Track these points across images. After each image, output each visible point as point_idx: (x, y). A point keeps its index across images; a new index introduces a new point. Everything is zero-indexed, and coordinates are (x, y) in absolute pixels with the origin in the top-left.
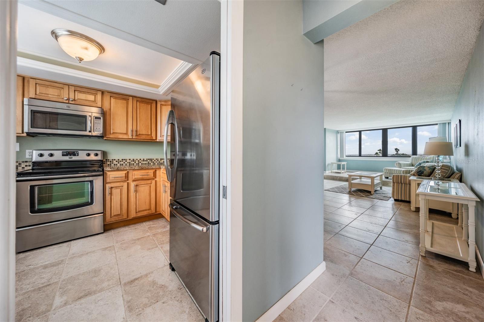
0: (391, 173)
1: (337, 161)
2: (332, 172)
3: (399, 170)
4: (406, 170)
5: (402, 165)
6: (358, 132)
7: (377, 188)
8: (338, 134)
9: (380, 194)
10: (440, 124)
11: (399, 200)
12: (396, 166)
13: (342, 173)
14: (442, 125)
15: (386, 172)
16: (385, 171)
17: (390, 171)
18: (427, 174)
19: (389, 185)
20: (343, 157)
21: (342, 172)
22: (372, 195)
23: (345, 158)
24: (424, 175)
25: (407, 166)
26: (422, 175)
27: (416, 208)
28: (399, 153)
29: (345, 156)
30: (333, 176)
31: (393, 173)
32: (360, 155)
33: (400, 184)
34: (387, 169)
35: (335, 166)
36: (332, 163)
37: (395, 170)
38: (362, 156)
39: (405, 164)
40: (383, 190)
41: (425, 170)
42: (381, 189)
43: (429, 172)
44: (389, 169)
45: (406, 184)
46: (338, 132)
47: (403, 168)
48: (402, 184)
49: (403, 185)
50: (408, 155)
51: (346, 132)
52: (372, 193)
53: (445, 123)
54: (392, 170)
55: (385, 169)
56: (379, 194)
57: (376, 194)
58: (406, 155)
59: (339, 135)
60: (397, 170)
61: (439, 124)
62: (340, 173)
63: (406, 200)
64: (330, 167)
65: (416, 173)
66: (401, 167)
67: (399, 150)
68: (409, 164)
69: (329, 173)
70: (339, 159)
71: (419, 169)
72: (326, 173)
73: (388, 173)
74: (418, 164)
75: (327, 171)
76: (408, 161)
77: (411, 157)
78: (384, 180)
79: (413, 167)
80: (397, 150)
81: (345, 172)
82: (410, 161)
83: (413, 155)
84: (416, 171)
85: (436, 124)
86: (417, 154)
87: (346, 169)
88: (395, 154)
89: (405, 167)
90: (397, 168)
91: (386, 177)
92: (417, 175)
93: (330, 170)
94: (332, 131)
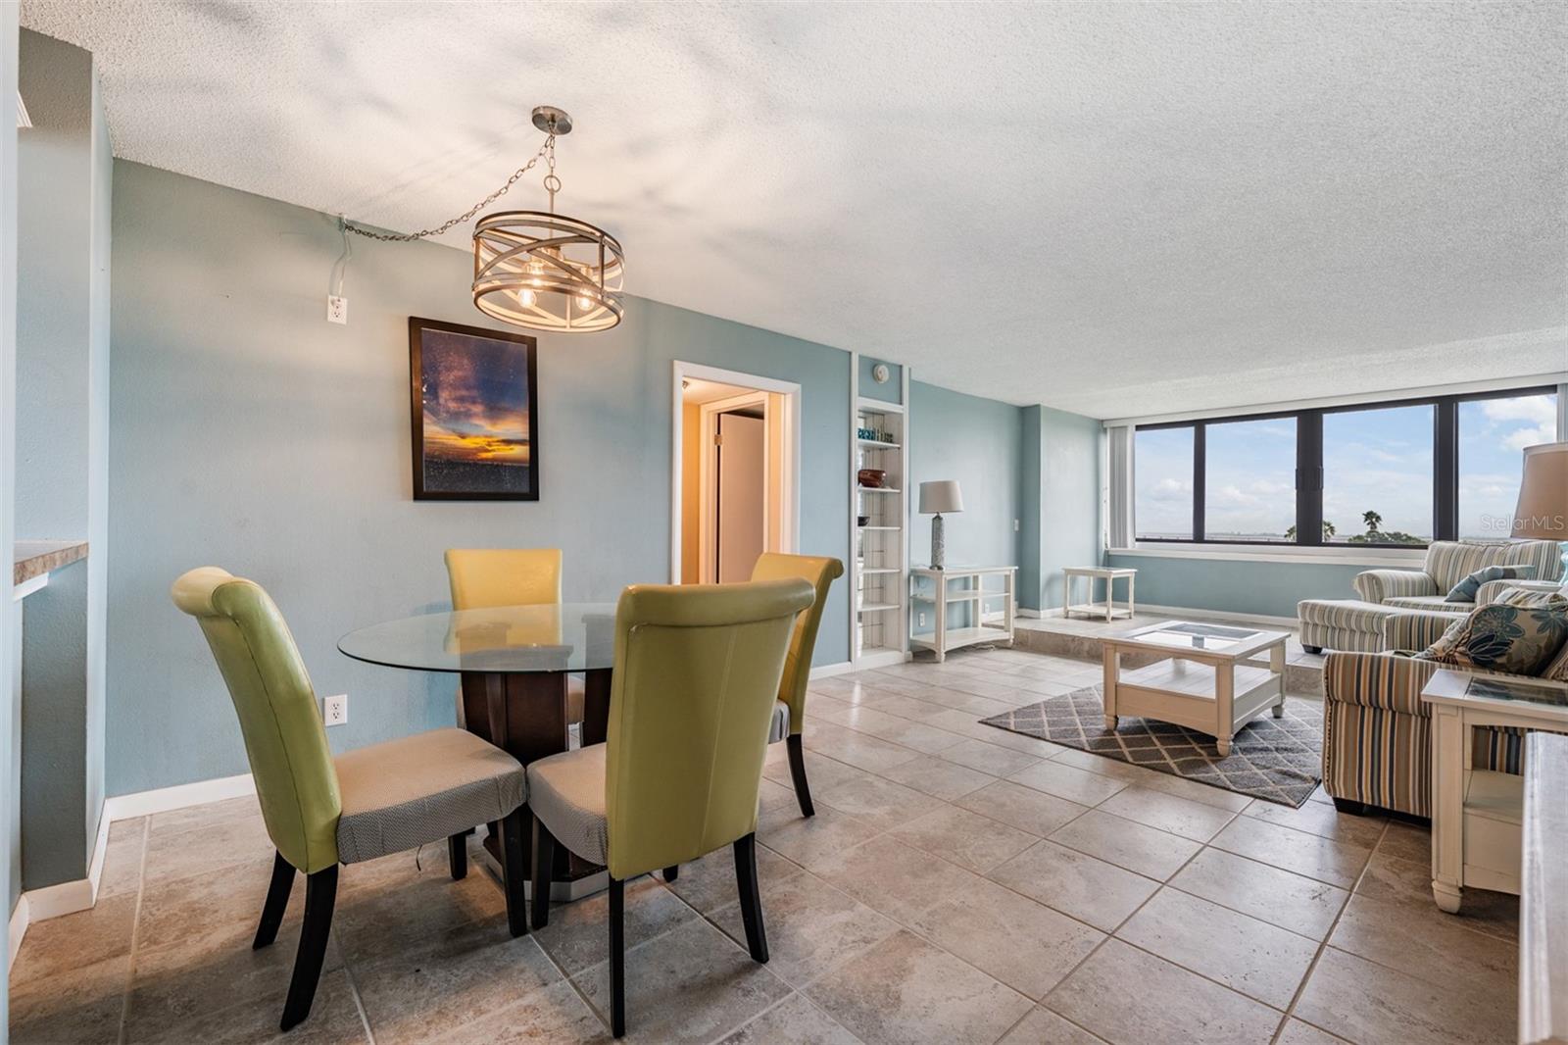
0: (1334, 628)
1: (1098, 564)
2: (1071, 614)
3: (1372, 616)
4: (1403, 618)
5: (1387, 591)
6: (1191, 430)
7: (1261, 710)
8: (1102, 437)
9: (1266, 750)
11: (1361, 804)
12: (1359, 591)
13: (1113, 619)
15: (1308, 620)
16: (1304, 619)
17: (1329, 618)
18: (1529, 657)
20: (1125, 546)
21: (1114, 612)
22: (1216, 757)
23: (1132, 547)
24: (1509, 660)
25: (1410, 594)
26: (1499, 660)
27: (1463, 889)
28: (1381, 529)
29: (1130, 539)
30: (1062, 635)
31: (1344, 625)
32: (1199, 537)
33: (1369, 714)
34: (1314, 606)
35: (1086, 586)
36: (1073, 574)
37: (1350, 612)
38: (1206, 539)
39: (1399, 584)
40: (1286, 722)
41: (1517, 631)
42: (1277, 717)
43: (1542, 645)
44: (1323, 608)
45: (1400, 712)
46: (1100, 426)
47: (1389, 603)
48: (1378, 710)
49: (1387, 717)
50: (1415, 539)
51: (1139, 428)
52: (1222, 746)
54: (1339, 611)
55: (1305, 606)
56: (1261, 750)
57: (1245, 751)
58: (1410, 538)
59: (1106, 442)
60: (1360, 614)
61: (1562, 385)
62: (1101, 618)
63: (1404, 810)
64: (1058, 589)
65: (1461, 649)
66: (1381, 600)
67: (1382, 517)
68: (1423, 583)
69: (1054, 617)
70: (1107, 552)
71: (1480, 626)
72: (1039, 618)
73: (1317, 625)
74: (1464, 584)
75: (1042, 612)
76: (1418, 567)
77: (1430, 548)
78: (1300, 661)
79: (1440, 601)
80: (1372, 517)
81: (1127, 616)
82: (1425, 570)
83: (1439, 539)
84: (1463, 639)
85: (1553, 389)
86: (1460, 535)
87: (1135, 602)
88: (1364, 534)
89: (1402, 596)
90: (1360, 600)
91: (1311, 644)
92: (1466, 660)
93: (1058, 607)
94: (1071, 421)
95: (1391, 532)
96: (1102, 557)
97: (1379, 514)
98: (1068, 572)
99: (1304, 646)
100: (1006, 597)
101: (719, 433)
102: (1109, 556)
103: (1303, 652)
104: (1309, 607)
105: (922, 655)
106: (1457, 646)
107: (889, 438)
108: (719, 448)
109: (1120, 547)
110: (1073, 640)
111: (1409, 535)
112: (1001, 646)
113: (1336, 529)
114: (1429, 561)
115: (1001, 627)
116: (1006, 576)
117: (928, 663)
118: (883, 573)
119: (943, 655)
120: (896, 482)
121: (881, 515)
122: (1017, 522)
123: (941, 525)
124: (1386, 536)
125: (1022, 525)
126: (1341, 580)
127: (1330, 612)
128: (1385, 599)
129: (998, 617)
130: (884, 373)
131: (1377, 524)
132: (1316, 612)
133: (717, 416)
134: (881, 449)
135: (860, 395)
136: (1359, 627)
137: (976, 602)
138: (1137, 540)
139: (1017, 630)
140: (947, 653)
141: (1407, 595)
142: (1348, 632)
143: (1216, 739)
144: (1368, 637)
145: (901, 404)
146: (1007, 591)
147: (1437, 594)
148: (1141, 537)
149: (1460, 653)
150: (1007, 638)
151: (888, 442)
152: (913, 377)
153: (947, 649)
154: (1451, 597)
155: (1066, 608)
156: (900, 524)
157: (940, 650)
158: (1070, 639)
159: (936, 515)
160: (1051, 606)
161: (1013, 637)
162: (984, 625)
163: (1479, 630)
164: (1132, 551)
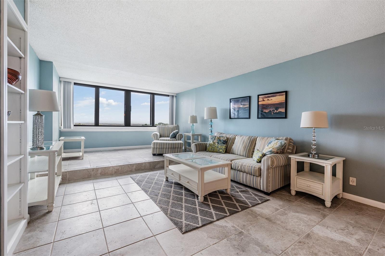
8: (60, 84)
15: (155, 147)
20: (70, 128)
23: (73, 128)
29: (72, 126)
32: (97, 124)
38: (99, 125)
46: (59, 80)
51: (75, 84)
53: (174, 96)
54: (164, 143)
59: (61, 87)
61: (170, 95)
66: (159, 139)
73: (157, 148)
74: (172, 134)
79: (168, 138)
82: (157, 132)
85: (168, 96)
91: (155, 153)
96: (59, 133)
99: (153, 154)
102: (61, 132)
114: (158, 130)
127: (162, 144)
132: (158, 145)
138: (75, 126)
142: (165, 149)
145: (26, 23)
148: (75, 124)
154: (171, 137)
156: (25, 120)
164: (73, 130)
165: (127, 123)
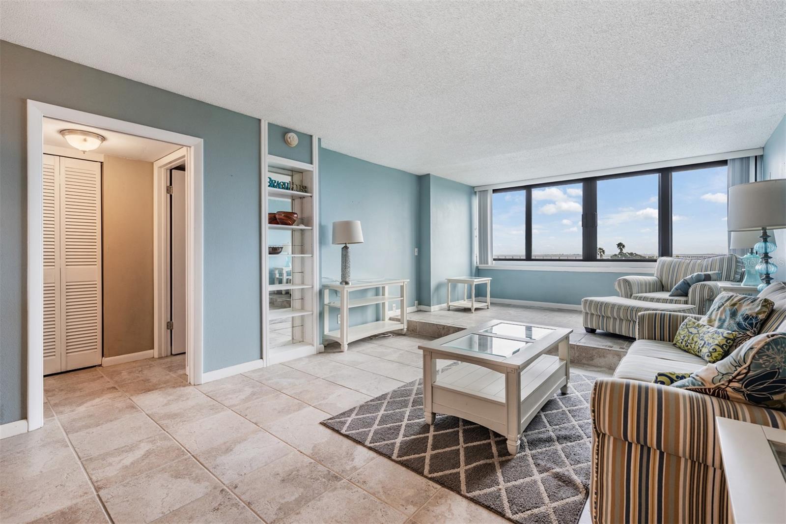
0: (603, 317)
1: (471, 275)
2: (451, 308)
3: (627, 308)
4: (649, 314)
5: (635, 289)
8: (473, 197)
9: (549, 441)
10: (734, 160)
12: (619, 291)
14: (738, 164)
15: (588, 311)
16: (585, 309)
17: (601, 309)
19: (595, 361)
20: (487, 264)
21: (477, 305)
23: (491, 264)
25: (648, 291)
28: (624, 251)
29: (489, 260)
31: (610, 315)
32: (529, 257)
33: (636, 450)
34: (591, 302)
35: (462, 289)
36: (454, 283)
37: (613, 306)
38: (533, 258)
39: (641, 285)
42: (564, 393)
44: (597, 303)
45: (668, 454)
46: (472, 191)
47: (636, 298)
48: (645, 448)
49: (656, 455)
51: (495, 191)
52: (512, 445)
53: (749, 158)
54: (607, 305)
55: (586, 301)
57: (532, 444)
58: (637, 255)
59: (476, 201)
60: (620, 307)
61: (730, 160)
62: (467, 310)
64: (443, 291)
66: (631, 296)
67: (625, 245)
68: (655, 283)
69: (441, 310)
70: (477, 267)
71: (761, 361)
72: (430, 312)
73: (593, 314)
74: (680, 285)
75: (432, 307)
76: (651, 273)
77: (658, 261)
78: (583, 340)
79: (665, 295)
80: (620, 246)
81: (486, 308)
82: (655, 275)
83: (662, 256)
84: (738, 374)
85: (724, 162)
86: (673, 253)
87: (490, 297)
88: (617, 253)
89: (643, 293)
90: (619, 296)
91: (589, 327)
92: (740, 396)
93: (443, 303)
94: (453, 187)
95: (630, 252)
96: (474, 271)
97: (624, 244)
98: (449, 281)
99: (585, 328)
100: (401, 300)
101: (171, 184)
102: (479, 269)
103: (585, 332)
104: (588, 302)
105: (331, 346)
106: (730, 381)
107: (304, 189)
108: (171, 196)
109: (484, 264)
110: (443, 328)
111: (637, 253)
112: (398, 334)
113: (605, 251)
114: (658, 269)
115: (398, 320)
116: (401, 286)
117: (334, 353)
118: (303, 288)
119: (346, 346)
120: (307, 221)
121: (302, 246)
122: (416, 250)
123: (347, 252)
124: (627, 254)
125: (419, 252)
126: (607, 284)
127: (601, 305)
128: (634, 295)
129: (397, 313)
130: (294, 139)
131: (623, 249)
132: (593, 306)
133: (169, 171)
134: (301, 198)
135: (269, 154)
136: (618, 315)
137: (384, 304)
138: (494, 260)
139: (409, 322)
140: (349, 344)
141: (646, 292)
142: (612, 320)
143: (506, 439)
144: (624, 322)
145: (311, 163)
146: (402, 296)
147: (663, 291)
148: (496, 258)
149: (734, 389)
150: (402, 328)
151: (303, 192)
152: (323, 145)
153: (349, 341)
154: (673, 293)
155: (448, 304)
156: (312, 253)
157: (343, 343)
158: (441, 327)
159: (344, 245)
160: (439, 303)
161: (406, 327)
162: (390, 319)
163: (759, 366)
164: (490, 266)
165: (590, 253)
